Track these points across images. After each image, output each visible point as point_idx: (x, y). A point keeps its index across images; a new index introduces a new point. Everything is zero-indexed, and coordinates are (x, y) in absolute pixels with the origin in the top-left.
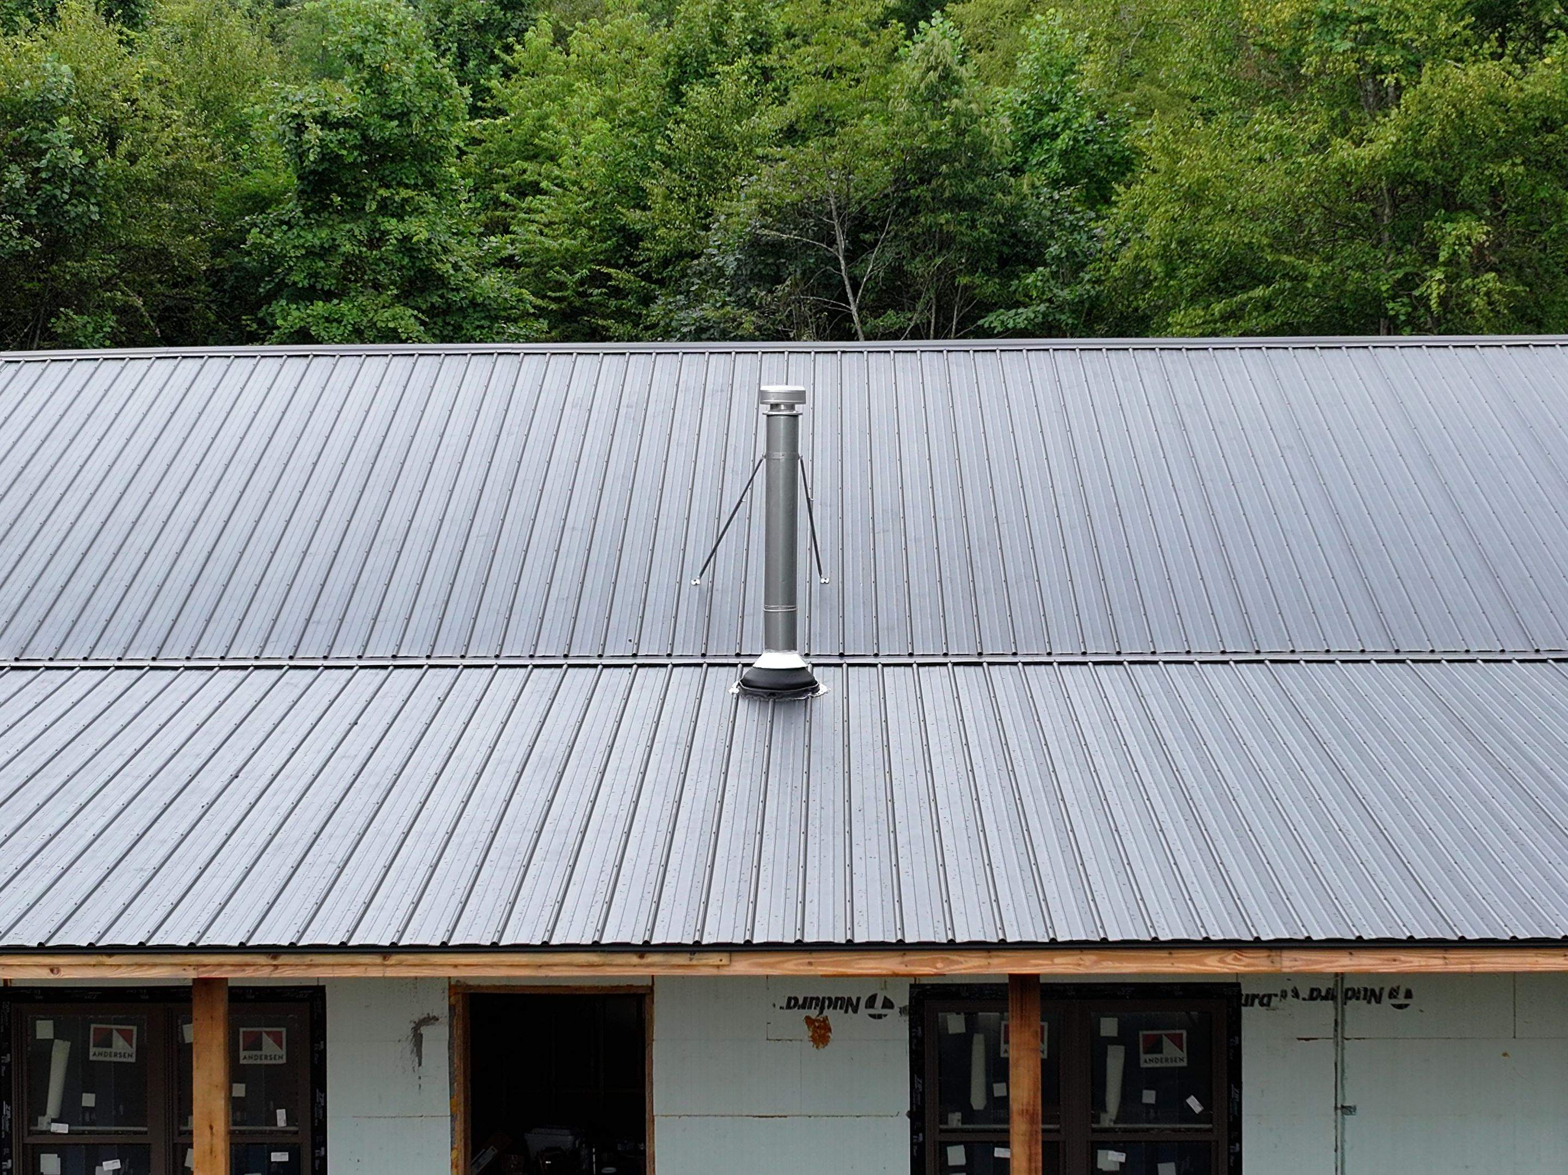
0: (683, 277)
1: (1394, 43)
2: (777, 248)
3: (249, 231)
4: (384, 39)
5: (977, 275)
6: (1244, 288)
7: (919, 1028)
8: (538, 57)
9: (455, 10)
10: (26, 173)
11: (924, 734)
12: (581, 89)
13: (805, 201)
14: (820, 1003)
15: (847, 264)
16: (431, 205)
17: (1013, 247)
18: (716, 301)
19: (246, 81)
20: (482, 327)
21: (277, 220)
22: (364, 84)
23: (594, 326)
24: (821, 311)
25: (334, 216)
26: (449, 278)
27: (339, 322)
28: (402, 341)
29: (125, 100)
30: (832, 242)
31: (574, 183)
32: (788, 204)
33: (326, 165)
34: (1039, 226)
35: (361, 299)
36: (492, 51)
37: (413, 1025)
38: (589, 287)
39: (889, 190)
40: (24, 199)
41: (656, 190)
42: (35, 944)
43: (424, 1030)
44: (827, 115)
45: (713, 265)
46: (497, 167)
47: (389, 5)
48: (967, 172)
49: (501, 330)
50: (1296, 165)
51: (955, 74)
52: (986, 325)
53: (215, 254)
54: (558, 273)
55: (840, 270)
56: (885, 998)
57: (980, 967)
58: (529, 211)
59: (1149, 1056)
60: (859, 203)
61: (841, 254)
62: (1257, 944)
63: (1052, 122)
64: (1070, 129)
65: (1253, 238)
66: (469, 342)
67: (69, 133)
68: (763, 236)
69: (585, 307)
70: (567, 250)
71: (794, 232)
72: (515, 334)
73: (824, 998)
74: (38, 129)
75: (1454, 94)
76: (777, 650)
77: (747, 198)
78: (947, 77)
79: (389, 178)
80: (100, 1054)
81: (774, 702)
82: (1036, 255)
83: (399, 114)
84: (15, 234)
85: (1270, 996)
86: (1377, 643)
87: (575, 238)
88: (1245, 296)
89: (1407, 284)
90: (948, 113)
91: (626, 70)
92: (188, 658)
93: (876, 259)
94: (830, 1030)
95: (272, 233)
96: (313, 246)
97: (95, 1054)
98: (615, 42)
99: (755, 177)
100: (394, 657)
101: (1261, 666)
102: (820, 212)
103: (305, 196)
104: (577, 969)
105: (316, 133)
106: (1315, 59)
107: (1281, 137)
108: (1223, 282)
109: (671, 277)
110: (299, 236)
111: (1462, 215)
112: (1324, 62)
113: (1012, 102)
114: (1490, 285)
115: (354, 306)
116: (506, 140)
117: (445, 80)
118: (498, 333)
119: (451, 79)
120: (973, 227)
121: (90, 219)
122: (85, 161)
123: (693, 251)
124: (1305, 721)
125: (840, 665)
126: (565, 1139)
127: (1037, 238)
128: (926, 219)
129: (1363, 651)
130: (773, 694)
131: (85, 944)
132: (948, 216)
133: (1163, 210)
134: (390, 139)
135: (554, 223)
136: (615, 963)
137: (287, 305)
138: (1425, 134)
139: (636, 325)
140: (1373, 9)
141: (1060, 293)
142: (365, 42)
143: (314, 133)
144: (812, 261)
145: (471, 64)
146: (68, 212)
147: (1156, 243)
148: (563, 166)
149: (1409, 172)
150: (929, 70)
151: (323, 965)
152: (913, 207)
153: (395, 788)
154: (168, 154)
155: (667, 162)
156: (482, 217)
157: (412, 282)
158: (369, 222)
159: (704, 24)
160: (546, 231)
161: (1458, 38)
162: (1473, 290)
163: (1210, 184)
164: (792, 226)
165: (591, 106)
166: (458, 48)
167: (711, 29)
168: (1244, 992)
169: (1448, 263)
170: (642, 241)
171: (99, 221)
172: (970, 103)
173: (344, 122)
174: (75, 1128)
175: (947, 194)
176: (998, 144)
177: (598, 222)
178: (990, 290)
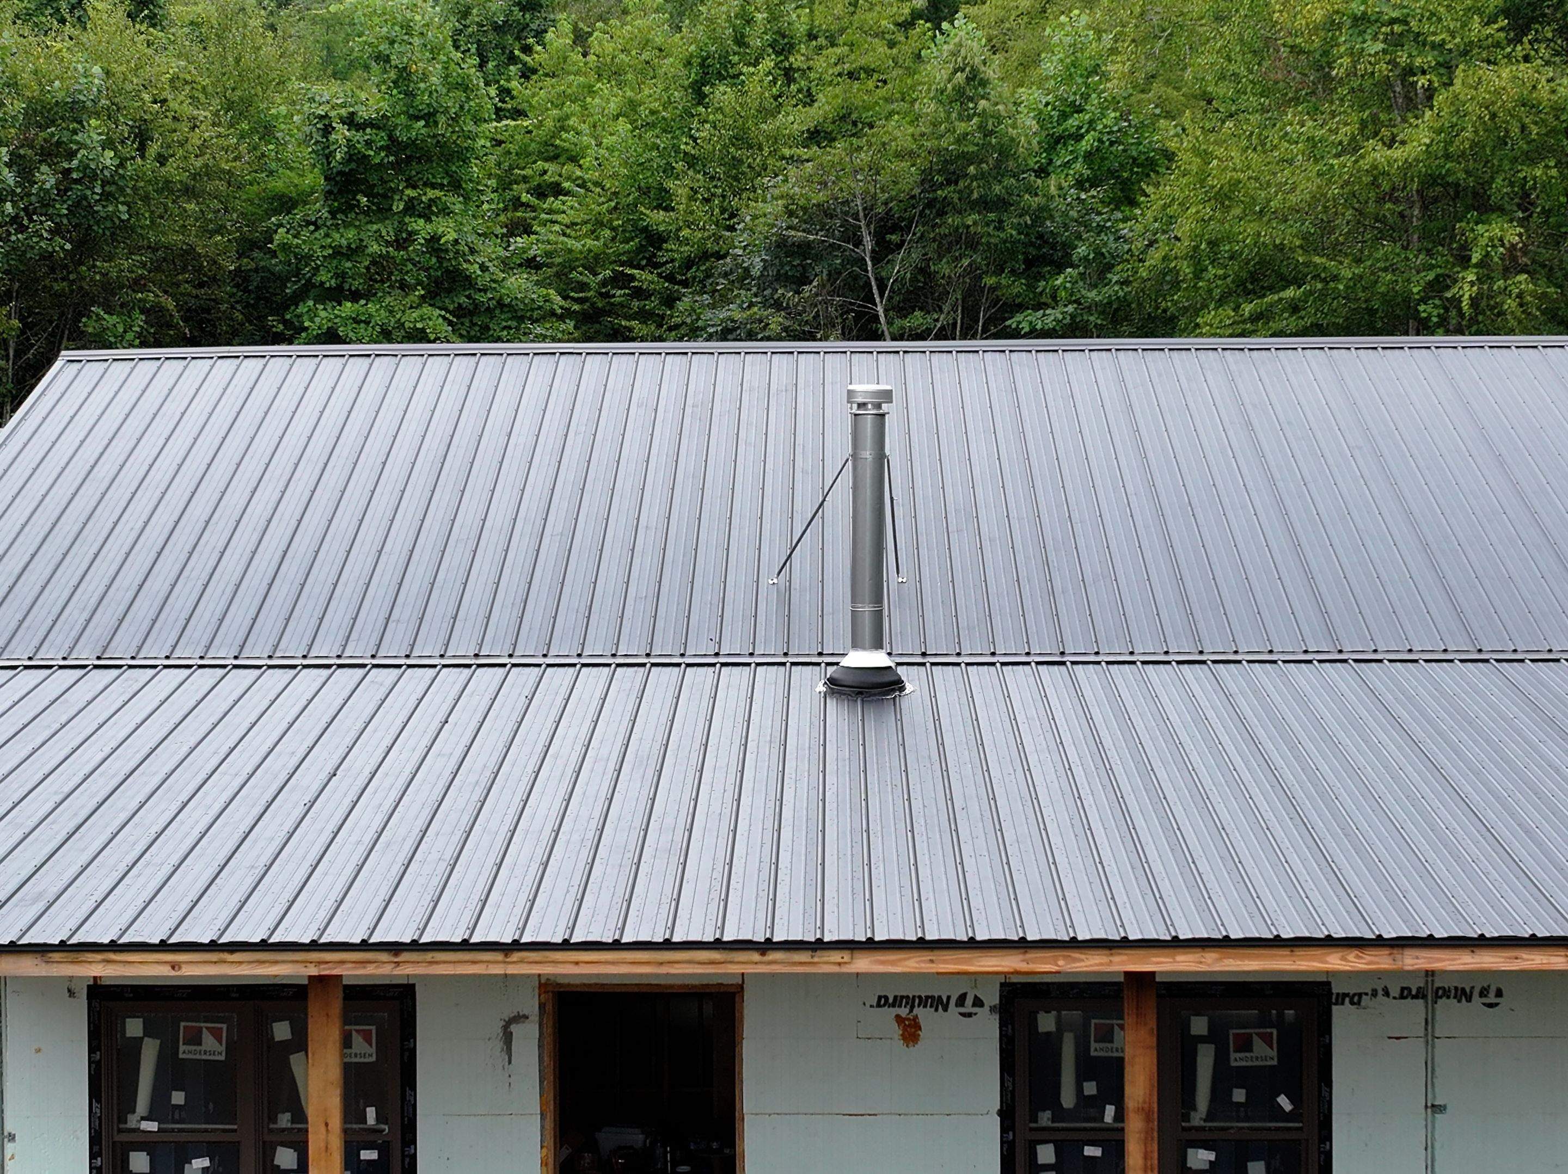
0: (708, 277)
1: (1424, 45)
2: (803, 249)
3: (276, 232)
4: (411, 40)
5: (1003, 275)
6: (1272, 289)
7: (1010, 1027)
8: (559, 58)
9: (475, 11)
10: (56, 172)
11: (1017, 733)
12: (602, 90)
13: (831, 202)
14: (910, 1002)
15: (873, 265)
16: (458, 206)
17: (1040, 248)
18: (743, 302)
19: (270, 82)
20: (510, 328)
21: (304, 220)
22: (391, 85)
23: (616, 326)
24: (848, 312)
25: (361, 217)
26: (476, 278)
27: (367, 323)
28: (429, 342)
29: (155, 102)
30: (858, 243)
31: (596, 184)
32: (814, 205)
33: (353, 165)
34: (1066, 226)
35: (388, 299)
36: (512, 52)
37: (503, 1023)
38: (613, 288)
39: (917, 191)
40: (54, 200)
41: (680, 191)
42: (157, 941)
43: (513, 1028)
44: (854, 116)
45: (739, 266)
46: (518, 167)
47: (415, 5)
48: (994, 172)
49: (527, 331)
50: (1328, 167)
51: (982, 76)
52: (1014, 326)
53: (241, 255)
54: (581, 274)
55: (867, 271)
56: (976, 997)
57: (1101, 964)
58: (550, 212)
59: (1238, 1055)
60: (886, 204)
61: (868, 254)
62: (1379, 942)
63: (1076, 123)
64: (1095, 130)
65: (1284, 239)
66: (496, 342)
67: (100, 134)
68: (789, 237)
69: (607, 308)
70: (590, 251)
71: (821, 233)
72: (541, 334)
73: (914, 997)
74: (68, 130)
75: (1487, 96)
76: (864, 648)
77: (775, 198)
78: (974, 78)
79: (416, 179)
80: (190, 1052)
81: (862, 701)
82: (1063, 256)
83: (425, 114)
84: (45, 235)
85: (1360, 995)
86: (1458, 642)
87: (597, 238)
88: (1276, 297)
89: (1438, 286)
90: (975, 114)
91: (647, 70)
92: (270, 657)
93: (903, 260)
94: (920, 1029)
95: (299, 233)
96: (340, 246)
97: (185, 1051)
98: (635, 43)
99: (781, 177)
100: (476, 656)
101: (1345, 665)
102: (846, 213)
103: (332, 197)
104: (696, 966)
105: (343, 134)
106: (1346, 61)
107: (1313, 138)
108: (1252, 283)
109: (694, 278)
110: (327, 235)
111: (1494, 216)
112: (1354, 63)
113: (1036, 103)
114: (1523, 287)
115: (381, 306)
116: (526, 140)
117: (471, 81)
118: (525, 334)
119: (477, 79)
120: (1000, 228)
121: (119, 218)
122: (117, 162)
123: (718, 252)
124: (1396, 720)
125: (923, 664)
126: (636, 1138)
127: (1064, 238)
128: (953, 221)
129: (1445, 651)
130: (861, 693)
131: (207, 941)
132: (976, 217)
133: (1194, 211)
134: (416, 139)
135: (576, 224)
136: (736, 960)
137: (314, 305)
138: (1457, 135)
139: (660, 326)
140: (1405, 11)
141: (1089, 295)
142: (392, 43)
143: (341, 133)
144: (838, 261)
145: (491, 65)
146: (97, 212)
147: (1186, 244)
148: (584, 167)
149: (1440, 174)
150: (956, 71)
151: (444, 962)
152: (941, 208)
153: (494, 786)
154: (196, 156)
155: (692, 161)
156: (502, 218)
157: (437, 282)
158: (396, 223)
159: (727, 25)
160: (568, 231)
161: (1490, 40)
162: (1505, 291)
163: (1241, 185)
164: (818, 227)
165: (613, 107)
166: (477, 49)
167: (734, 30)
168: (1334, 991)
169: (1480, 265)
170: (666, 242)
171: (129, 220)
172: (997, 104)
173: (371, 123)
174: (162, 1126)
175: (975, 196)
176: (1025, 145)
177: (620, 222)
178: (1016, 290)
